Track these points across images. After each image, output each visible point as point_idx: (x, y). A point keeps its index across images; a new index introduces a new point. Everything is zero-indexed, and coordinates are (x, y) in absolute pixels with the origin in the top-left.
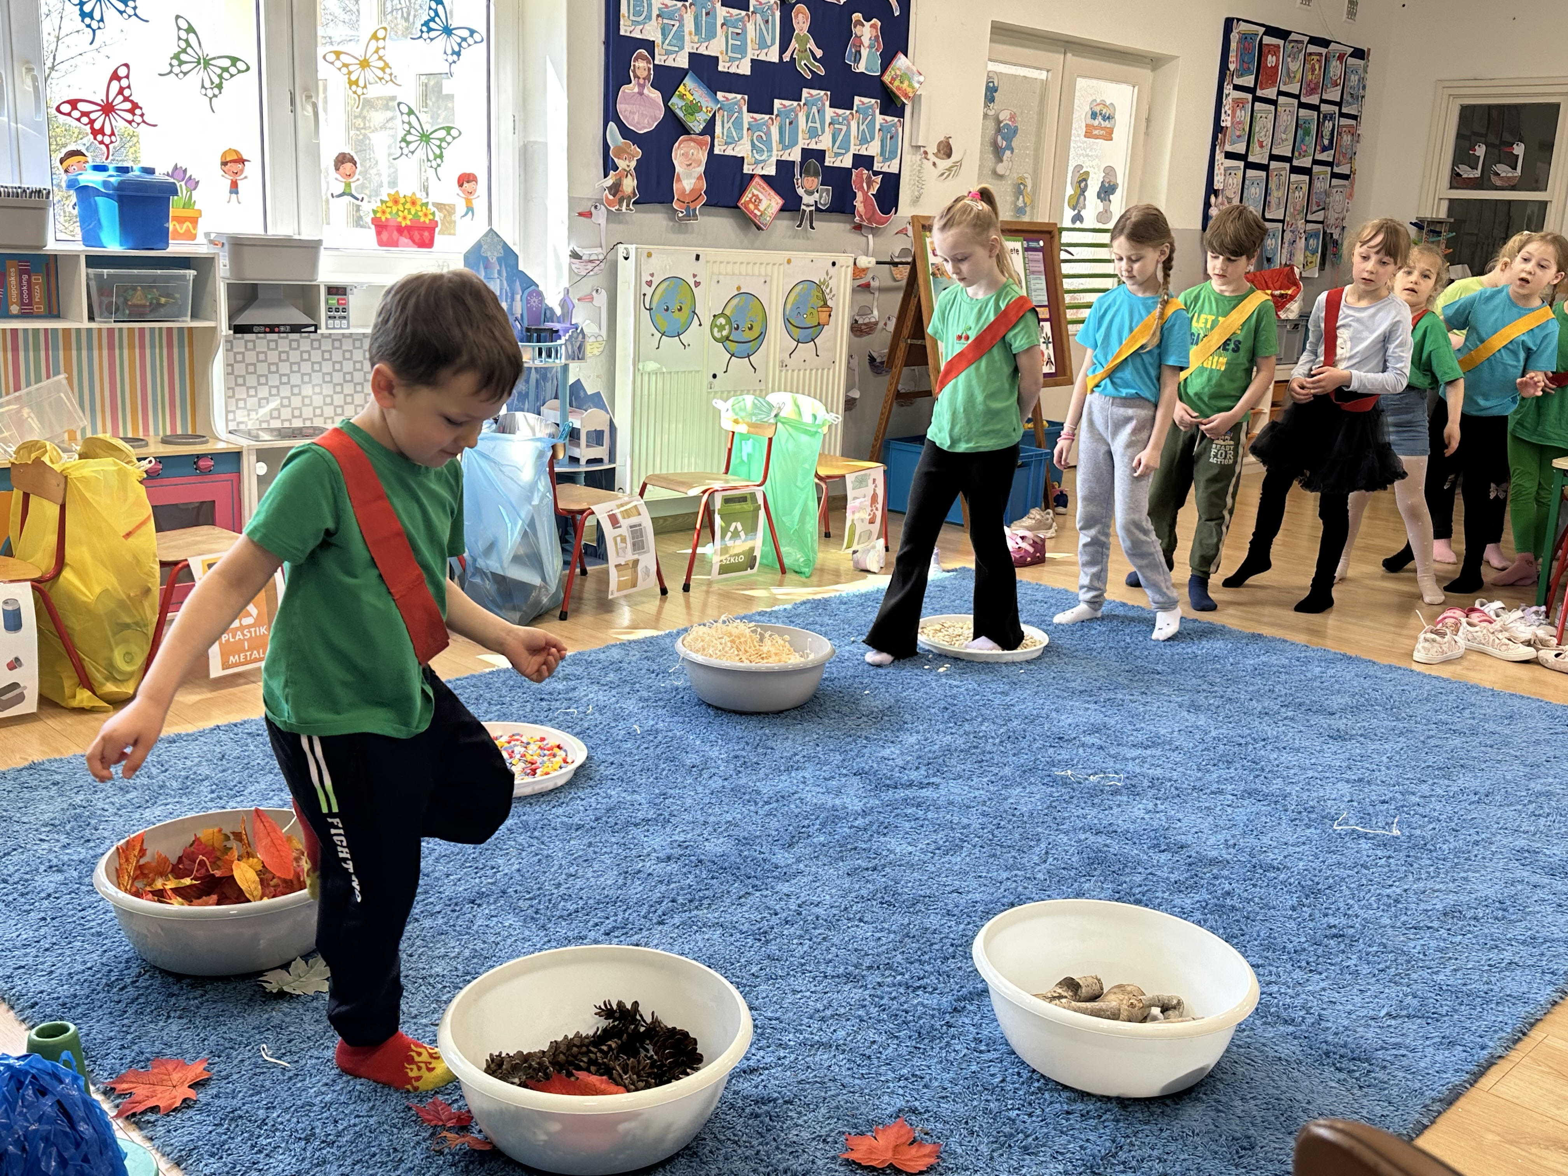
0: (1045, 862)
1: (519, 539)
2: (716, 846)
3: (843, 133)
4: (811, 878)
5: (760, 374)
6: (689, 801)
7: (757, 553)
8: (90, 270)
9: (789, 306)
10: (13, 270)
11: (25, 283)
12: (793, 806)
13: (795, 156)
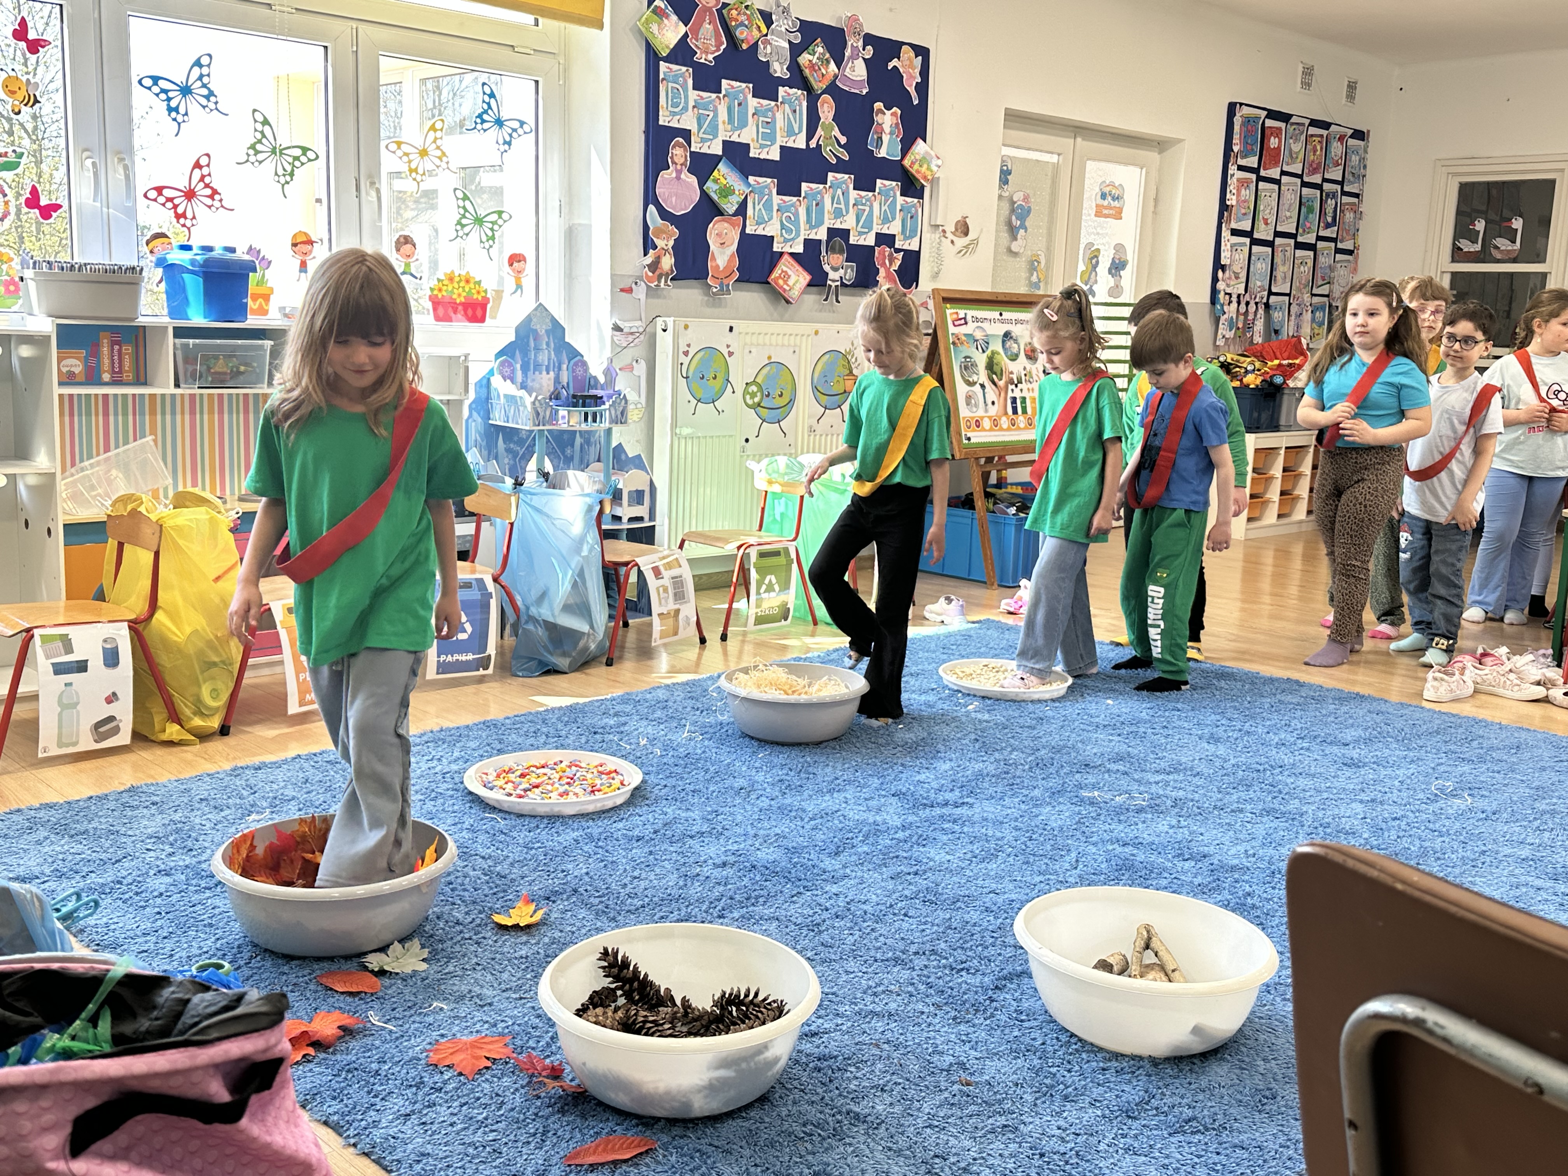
0: (1076, 868)
1: (569, 588)
2: (766, 854)
3: (866, 213)
4: (857, 881)
5: (790, 438)
6: (739, 818)
7: (791, 606)
8: (178, 341)
9: (816, 375)
10: (105, 341)
11: (116, 353)
12: (836, 822)
13: (821, 235)
